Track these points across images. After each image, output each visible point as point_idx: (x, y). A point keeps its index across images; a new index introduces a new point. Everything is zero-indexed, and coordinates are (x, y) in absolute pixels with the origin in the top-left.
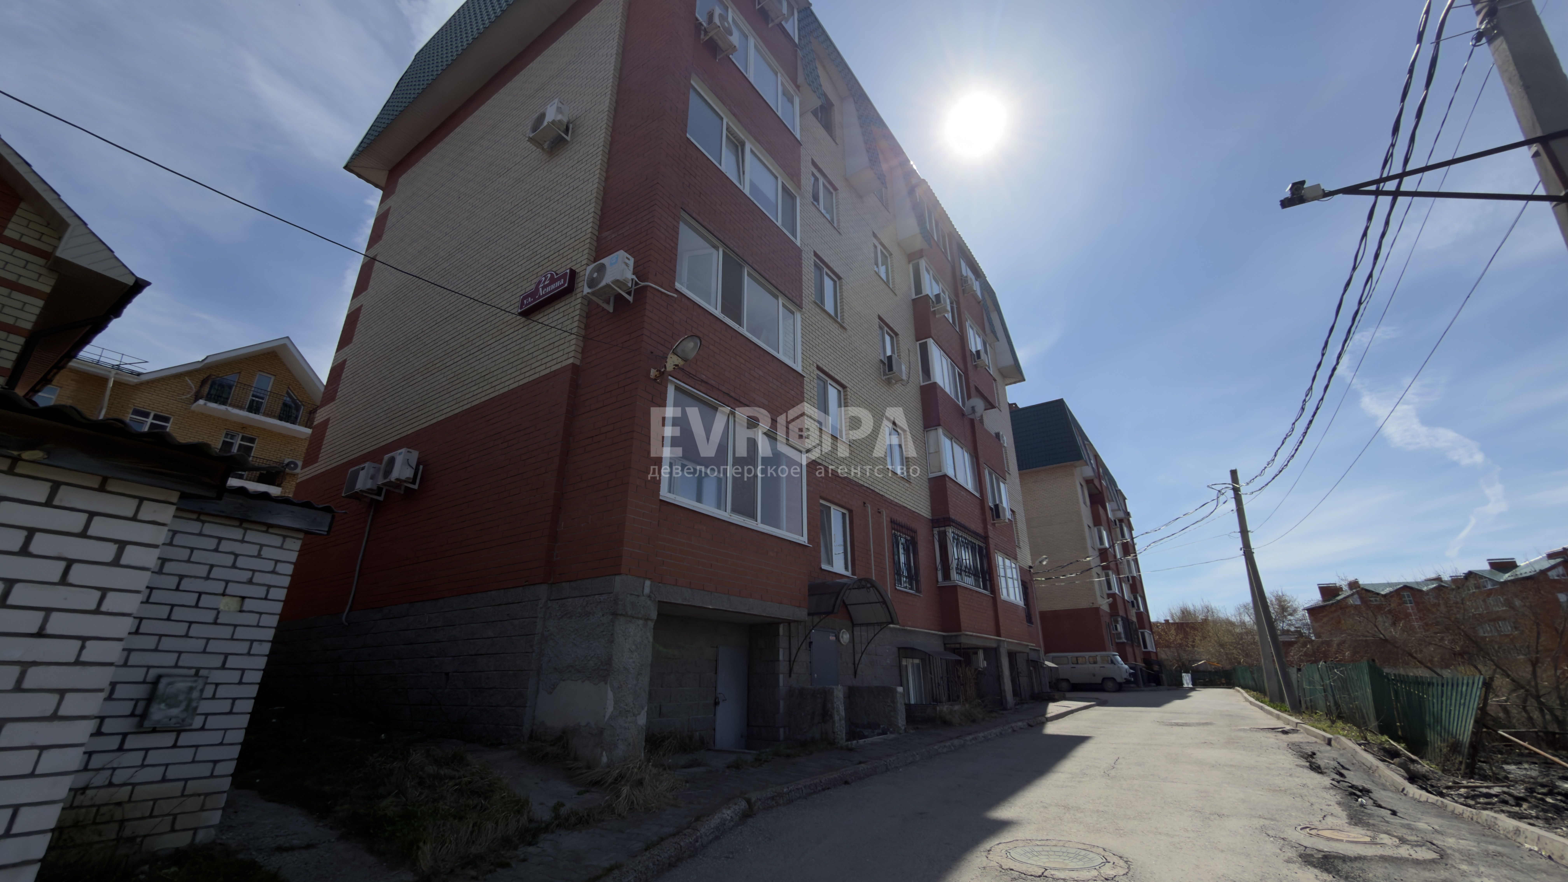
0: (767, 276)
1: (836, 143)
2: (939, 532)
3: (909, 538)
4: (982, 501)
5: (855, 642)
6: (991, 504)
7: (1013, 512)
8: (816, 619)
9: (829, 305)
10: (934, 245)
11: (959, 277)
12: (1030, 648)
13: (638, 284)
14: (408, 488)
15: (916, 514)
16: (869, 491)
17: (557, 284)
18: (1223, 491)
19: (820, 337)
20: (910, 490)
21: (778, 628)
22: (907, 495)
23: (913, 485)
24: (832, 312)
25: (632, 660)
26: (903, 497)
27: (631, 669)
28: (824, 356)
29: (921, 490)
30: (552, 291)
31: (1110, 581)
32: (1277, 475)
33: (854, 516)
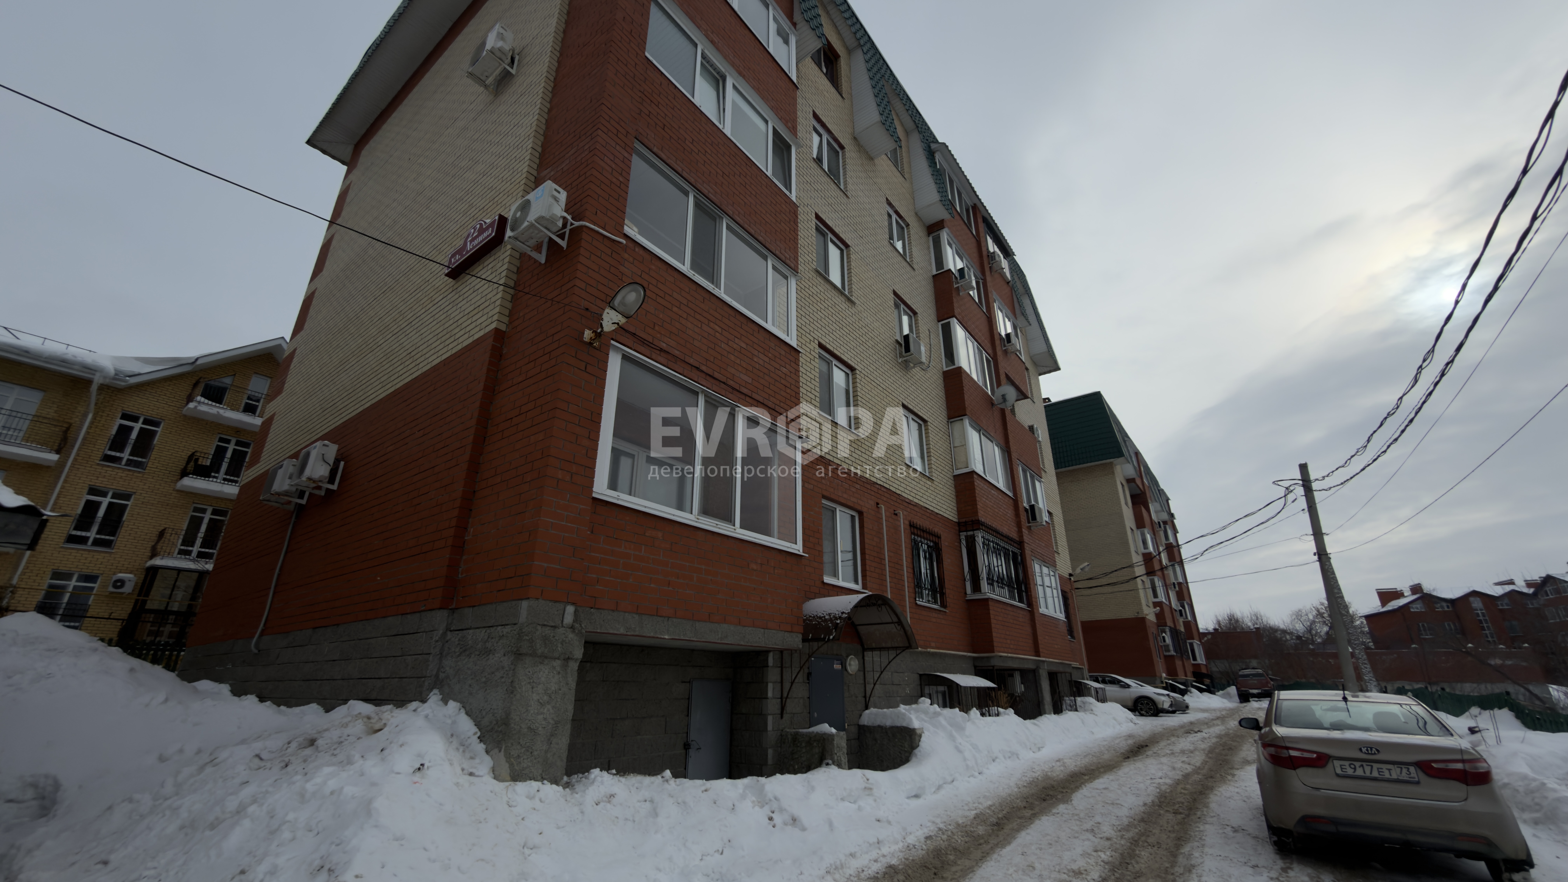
0: (752, 232)
1: (843, 97)
2: (966, 537)
3: (932, 544)
4: (1015, 501)
5: (866, 670)
6: (1025, 505)
7: (1050, 513)
8: (815, 645)
9: (835, 276)
10: (957, 217)
11: (985, 253)
12: (1073, 668)
13: (572, 224)
14: (327, 489)
15: (940, 516)
16: (883, 489)
17: (485, 235)
18: (1291, 488)
19: (822, 311)
20: (933, 489)
21: (767, 660)
22: (928, 495)
23: (935, 483)
24: (838, 283)
25: (542, 716)
26: (924, 496)
27: (540, 729)
28: (827, 332)
29: (945, 488)
30: (479, 243)
31: (1155, 587)
32: (1369, 465)
33: (865, 519)
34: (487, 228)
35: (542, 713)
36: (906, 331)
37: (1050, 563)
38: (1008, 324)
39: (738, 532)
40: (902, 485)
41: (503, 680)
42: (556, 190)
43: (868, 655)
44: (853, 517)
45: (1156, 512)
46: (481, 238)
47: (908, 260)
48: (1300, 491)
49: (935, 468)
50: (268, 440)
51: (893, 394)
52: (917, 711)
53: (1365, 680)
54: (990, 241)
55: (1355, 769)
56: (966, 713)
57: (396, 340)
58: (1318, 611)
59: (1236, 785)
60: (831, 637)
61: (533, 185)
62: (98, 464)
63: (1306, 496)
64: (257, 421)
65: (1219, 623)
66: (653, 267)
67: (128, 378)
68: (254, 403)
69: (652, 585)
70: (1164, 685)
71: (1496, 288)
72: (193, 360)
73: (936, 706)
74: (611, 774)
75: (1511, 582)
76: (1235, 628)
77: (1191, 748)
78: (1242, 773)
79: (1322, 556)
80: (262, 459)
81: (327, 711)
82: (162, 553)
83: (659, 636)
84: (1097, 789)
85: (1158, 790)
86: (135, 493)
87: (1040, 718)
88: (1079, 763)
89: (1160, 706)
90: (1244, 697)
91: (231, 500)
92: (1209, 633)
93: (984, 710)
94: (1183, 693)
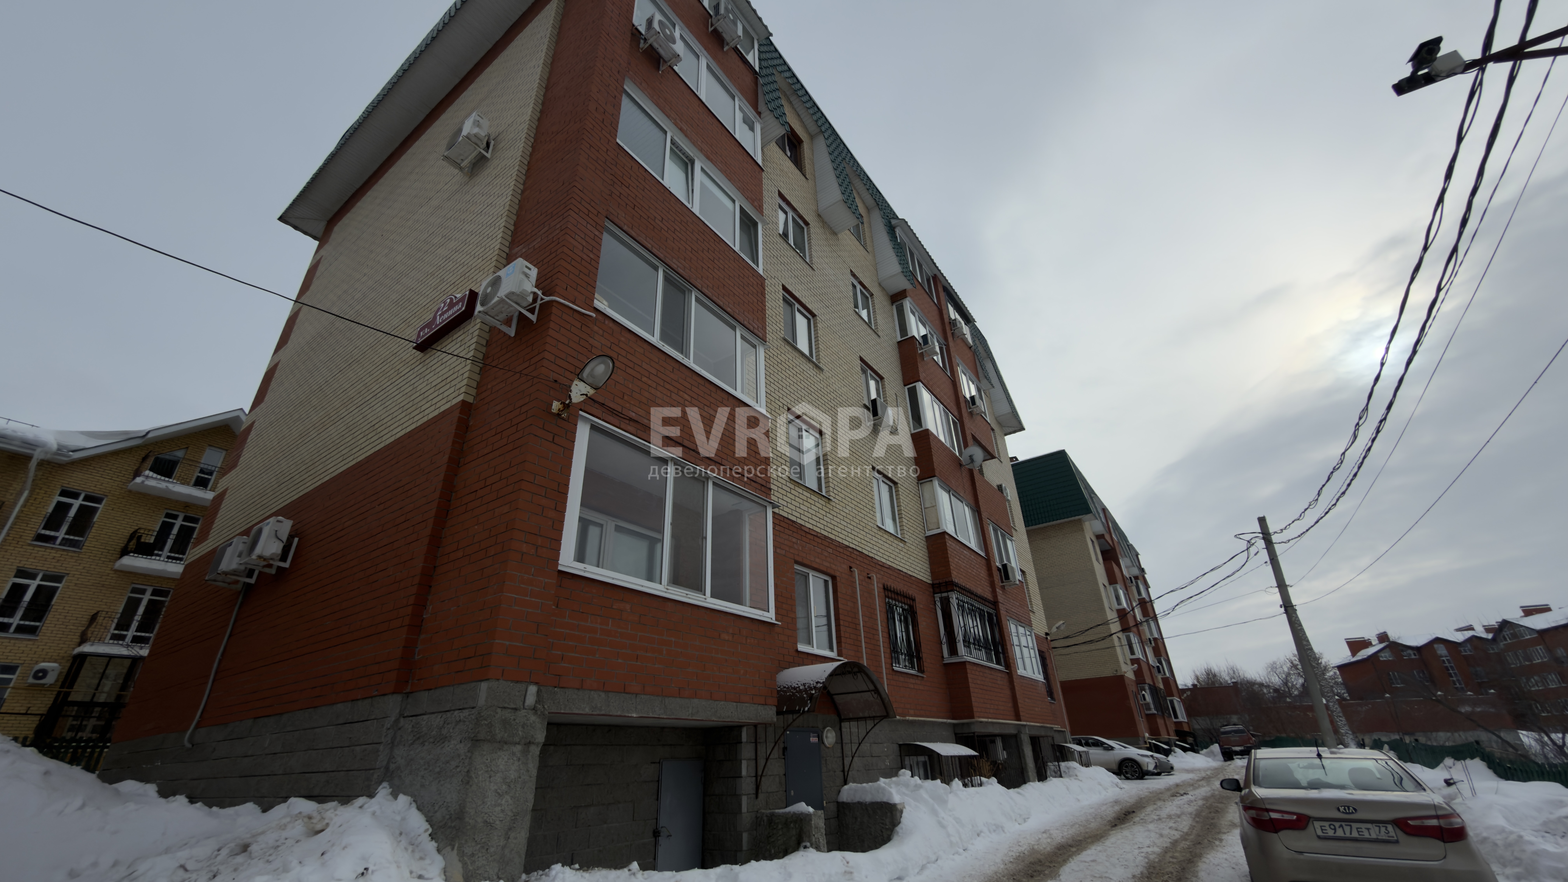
0: (721, 304)
1: (806, 178)
2: (941, 598)
3: (906, 607)
4: (988, 561)
5: (844, 742)
6: (998, 564)
7: (1023, 572)
8: (790, 717)
9: (803, 344)
10: (919, 287)
11: (946, 321)
12: (1056, 731)
13: (542, 299)
14: (279, 568)
15: (913, 579)
16: (855, 552)
17: (456, 308)
18: (1253, 541)
19: (791, 378)
20: (905, 551)
21: (741, 736)
22: (901, 557)
23: (907, 544)
24: (806, 351)
25: (500, 808)
26: (897, 558)
27: (497, 822)
28: (796, 398)
29: (917, 549)
30: (449, 317)
31: (1132, 644)
32: (1322, 518)
33: (839, 584)
34: (457, 303)
35: (500, 805)
36: (874, 396)
37: (1027, 623)
38: (972, 387)
39: (708, 601)
40: (875, 548)
41: (458, 770)
42: (527, 267)
43: (845, 725)
44: (826, 582)
45: (1127, 567)
46: (450, 312)
47: (873, 328)
48: (1261, 544)
49: (907, 529)
50: (218, 516)
51: (863, 457)
52: (897, 784)
53: (1342, 733)
54: (951, 309)
55: (1335, 829)
56: (948, 784)
57: (360, 413)
58: (1292, 663)
59: (1224, 851)
60: (806, 709)
61: (504, 262)
62: (30, 545)
63: (1267, 548)
64: (208, 495)
65: (1197, 678)
66: (623, 339)
67: (71, 453)
68: (206, 476)
69: (620, 661)
70: (1148, 746)
71: (1414, 352)
72: (144, 434)
73: (917, 778)
74: (573, 869)
75: (1470, 628)
76: (1213, 683)
77: (1178, 812)
78: (1230, 837)
79: (1288, 607)
80: (210, 536)
81: (264, 811)
82: (92, 639)
83: (627, 715)
84: (1085, 862)
85: (1147, 860)
86: (68, 574)
87: (1024, 787)
88: (1065, 834)
89: (1145, 768)
90: (1228, 756)
91: (174, 579)
92: (1189, 689)
93: (966, 780)
94: (1167, 753)
